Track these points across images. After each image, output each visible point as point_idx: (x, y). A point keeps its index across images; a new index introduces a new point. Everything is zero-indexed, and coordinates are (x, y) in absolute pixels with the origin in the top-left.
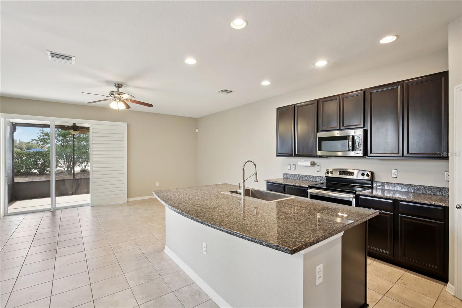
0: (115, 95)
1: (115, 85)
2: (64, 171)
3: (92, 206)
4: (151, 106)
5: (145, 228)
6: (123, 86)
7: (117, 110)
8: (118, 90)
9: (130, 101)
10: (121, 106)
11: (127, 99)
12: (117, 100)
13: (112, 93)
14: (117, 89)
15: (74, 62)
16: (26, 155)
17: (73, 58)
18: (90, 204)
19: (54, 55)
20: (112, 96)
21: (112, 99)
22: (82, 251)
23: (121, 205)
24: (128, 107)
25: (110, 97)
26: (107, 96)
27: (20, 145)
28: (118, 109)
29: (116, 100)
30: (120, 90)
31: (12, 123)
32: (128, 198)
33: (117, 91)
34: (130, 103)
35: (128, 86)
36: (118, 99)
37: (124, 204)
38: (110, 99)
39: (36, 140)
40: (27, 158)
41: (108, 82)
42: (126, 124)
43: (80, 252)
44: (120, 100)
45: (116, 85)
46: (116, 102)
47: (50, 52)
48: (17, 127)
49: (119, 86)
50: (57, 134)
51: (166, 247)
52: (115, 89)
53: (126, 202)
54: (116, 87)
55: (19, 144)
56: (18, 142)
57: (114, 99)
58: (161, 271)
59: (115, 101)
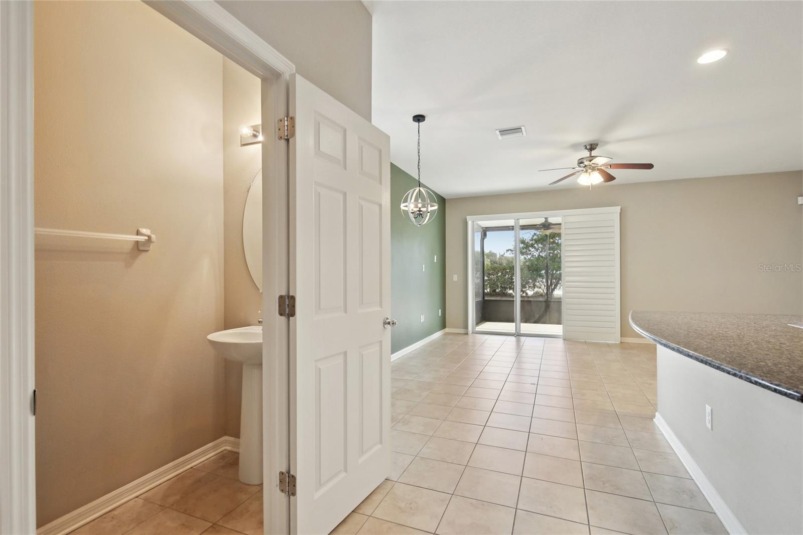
0: (585, 163)
1: (586, 148)
2: (544, 294)
3: (565, 340)
4: (650, 166)
5: (635, 382)
6: (598, 146)
7: (589, 186)
8: (591, 154)
9: (610, 166)
10: (596, 179)
11: (605, 165)
12: (589, 171)
13: (580, 161)
14: (589, 153)
15: (524, 133)
16: (501, 270)
17: (523, 128)
18: (562, 337)
19: (503, 132)
20: (581, 165)
21: (583, 171)
22: (534, 384)
23: (608, 345)
24: (610, 178)
25: (578, 169)
26: (573, 168)
27: (500, 261)
28: (592, 184)
29: (586, 171)
30: (594, 153)
31: (483, 228)
32: (621, 337)
33: (589, 156)
34: (611, 169)
35: (606, 143)
36: (590, 169)
37: (614, 345)
38: (579, 172)
39: (511, 250)
40: (502, 273)
41: (575, 147)
42: (617, 209)
43: (532, 384)
44: (593, 169)
45: (588, 147)
46: (588, 174)
47: (498, 131)
48: (487, 233)
49: (592, 147)
50: (534, 240)
51: (657, 414)
52: (586, 154)
53: (618, 342)
54: (588, 150)
55: (499, 259)
56: (498, 256)
57: (584, 169)
58: (635, 442)
59: (585, 173)
